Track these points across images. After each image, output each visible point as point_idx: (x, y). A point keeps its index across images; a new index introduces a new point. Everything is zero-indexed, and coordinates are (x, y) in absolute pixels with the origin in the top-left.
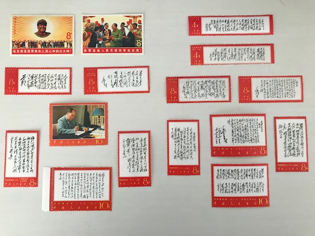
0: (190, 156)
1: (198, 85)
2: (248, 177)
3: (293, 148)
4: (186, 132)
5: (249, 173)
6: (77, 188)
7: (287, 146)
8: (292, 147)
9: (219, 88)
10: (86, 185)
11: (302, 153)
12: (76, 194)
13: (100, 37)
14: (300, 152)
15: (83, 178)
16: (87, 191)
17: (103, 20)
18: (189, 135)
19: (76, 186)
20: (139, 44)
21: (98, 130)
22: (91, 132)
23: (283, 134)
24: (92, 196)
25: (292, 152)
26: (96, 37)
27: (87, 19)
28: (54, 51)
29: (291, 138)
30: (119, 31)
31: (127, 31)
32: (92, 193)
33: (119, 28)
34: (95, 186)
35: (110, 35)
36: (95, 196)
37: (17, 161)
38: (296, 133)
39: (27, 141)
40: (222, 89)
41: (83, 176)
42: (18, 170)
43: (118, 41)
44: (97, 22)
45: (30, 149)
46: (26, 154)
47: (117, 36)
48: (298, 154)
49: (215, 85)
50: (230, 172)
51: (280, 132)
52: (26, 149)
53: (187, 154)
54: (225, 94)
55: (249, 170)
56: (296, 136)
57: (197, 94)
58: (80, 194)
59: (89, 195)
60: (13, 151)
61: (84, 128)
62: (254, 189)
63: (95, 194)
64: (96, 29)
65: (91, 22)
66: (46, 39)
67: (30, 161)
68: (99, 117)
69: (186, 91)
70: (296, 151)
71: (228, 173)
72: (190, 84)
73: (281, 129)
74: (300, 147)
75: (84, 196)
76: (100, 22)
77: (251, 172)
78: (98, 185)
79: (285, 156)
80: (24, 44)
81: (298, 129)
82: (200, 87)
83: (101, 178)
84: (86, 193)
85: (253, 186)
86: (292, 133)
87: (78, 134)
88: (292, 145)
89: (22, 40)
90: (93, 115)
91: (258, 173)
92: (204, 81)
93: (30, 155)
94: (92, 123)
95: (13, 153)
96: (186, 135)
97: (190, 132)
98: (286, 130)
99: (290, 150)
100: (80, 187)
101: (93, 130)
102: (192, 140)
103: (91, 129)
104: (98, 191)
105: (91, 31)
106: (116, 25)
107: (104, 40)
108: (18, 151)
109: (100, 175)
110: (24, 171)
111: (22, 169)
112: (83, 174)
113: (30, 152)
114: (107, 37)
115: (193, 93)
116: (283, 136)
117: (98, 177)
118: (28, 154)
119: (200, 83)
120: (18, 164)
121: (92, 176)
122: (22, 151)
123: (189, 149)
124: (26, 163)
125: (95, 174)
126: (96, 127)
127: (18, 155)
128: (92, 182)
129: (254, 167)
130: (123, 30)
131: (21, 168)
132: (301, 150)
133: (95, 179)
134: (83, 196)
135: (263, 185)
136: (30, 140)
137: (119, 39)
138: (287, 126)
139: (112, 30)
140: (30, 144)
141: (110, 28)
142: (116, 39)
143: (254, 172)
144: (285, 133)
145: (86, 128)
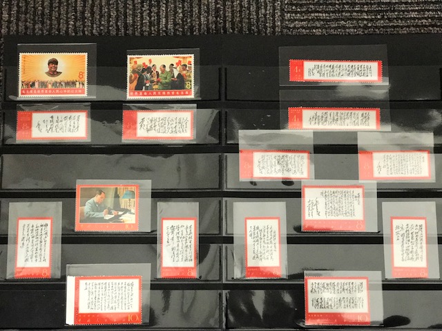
0: (270, 258)
1: (274, 160)
2: (346, 291)
3: (411, 252)
4: (266, 231)
5: (346, 287)
6: (104, 299)
7: (405, 249)
8: (411, 250)
9: (296, 164)
10: (114, 296)
11: (422, 258)
12: (103, 306)
13: (147, 79)
14: (420, 256)
15: (111, 288)
16: (115, 302)
17: (150, 61)
18: (269, 233)
19: (104, 296)
20: (188, 86)
21: (128, 214)
22: (120, 216)
23: (400, 235)
24: (120, 307)
25: (410, 255)
26: (143, 79)
27: (134, 60)
28: (65, 91)
29: (409, 241)
30: (167, 72)
31: (176, 73)
32: (120, 304)
33: (168, 69)
34: (124, 296)
35: (158, 77)
36: (123, 308)
37: (29, 249)
38: (414, 235)
39: (40, 228)
40: (300, 165)
41: (111, 286)
42: (30, 260)
43: (167, 83)
44: (144, 64)
45: (44, 236)
46: (39, 242)
47: (166, 78)
48: (417, 258)
49: (293, 161)
50: (326, 286)
51: (397, 233)
52: (39, 237)
53: (267, 254)
54: (303, 171)
55: (346, 284)
56: (415, 238)
57: (273, 169)
58: (107, 306)
59: (117, 306)
60: (25, 239)
61: (113, 212)
62: (352, 305)
63: (123, 305)
64: (144, 70)
65: (138, 63)
66: (58, 79)
67: (43, 250)
68: (130, 200)
69: (261, 165)
70: (414, 255)
71: (323, 287)
72: (266, 158)
73: (398, 230)
74: (419, 250)
75: (112, 307)
76: (148, 64)
77: (348, 285)
78: (127, 295)
79: (403, 260)
80: (33, 84)
81: (417, 231)
82: (277, 162)
83: (130, 287)
84: (114, 304)
85: (351, 301)
86: (410, 235)
87: (107, 218)
88: (410, 248)
89: (32, 80)
90: (123, 197)
91: (357, 287)
92: (281, 156)
93: (43, 243)
94: (122, 206)
95: (25, 241)
96: (266, 234)
97: (269, 230)
98: (404, 231)
99: (408, 254)
100: (107, 298)
101: (123, 214)
102: (272, 239)
103: (120, 213)
104: (127, 302)
105: (138, 73)
106: (164, 66)
107: (152, 82)
108: (31, 239)
109: (128, 285)
110: (36, 260)
111: (34, 259)
112: (110, 284)
113: (43, 241)
114: (155, 79)
115: (269, 168)
116: (401, 238)
117: (127, 287)
118: (41, 242)
119: (277, 158)
120: (30, 253)
121: (120, 286)
122: (34, 239)
123: (269, 249)
124: (39, 251)
125: (124, 284)
126: (126, 211)
127: (30, 244)
128: (121, 292)
129: (351, 281)
130: (172, 71)
131: (34, 257)
132: (420, 254)
133: (123, 289)
134: (110, 307)
135: (363, 300)
136: (44, 227)
137: (167, 81)
138: (405, 227)
139: (160, 72)
140: (43, 231)
141: (158, 69)
142: (164, 81)
143: (351, 285)
144: (403, 235)
145: (116, 212)
